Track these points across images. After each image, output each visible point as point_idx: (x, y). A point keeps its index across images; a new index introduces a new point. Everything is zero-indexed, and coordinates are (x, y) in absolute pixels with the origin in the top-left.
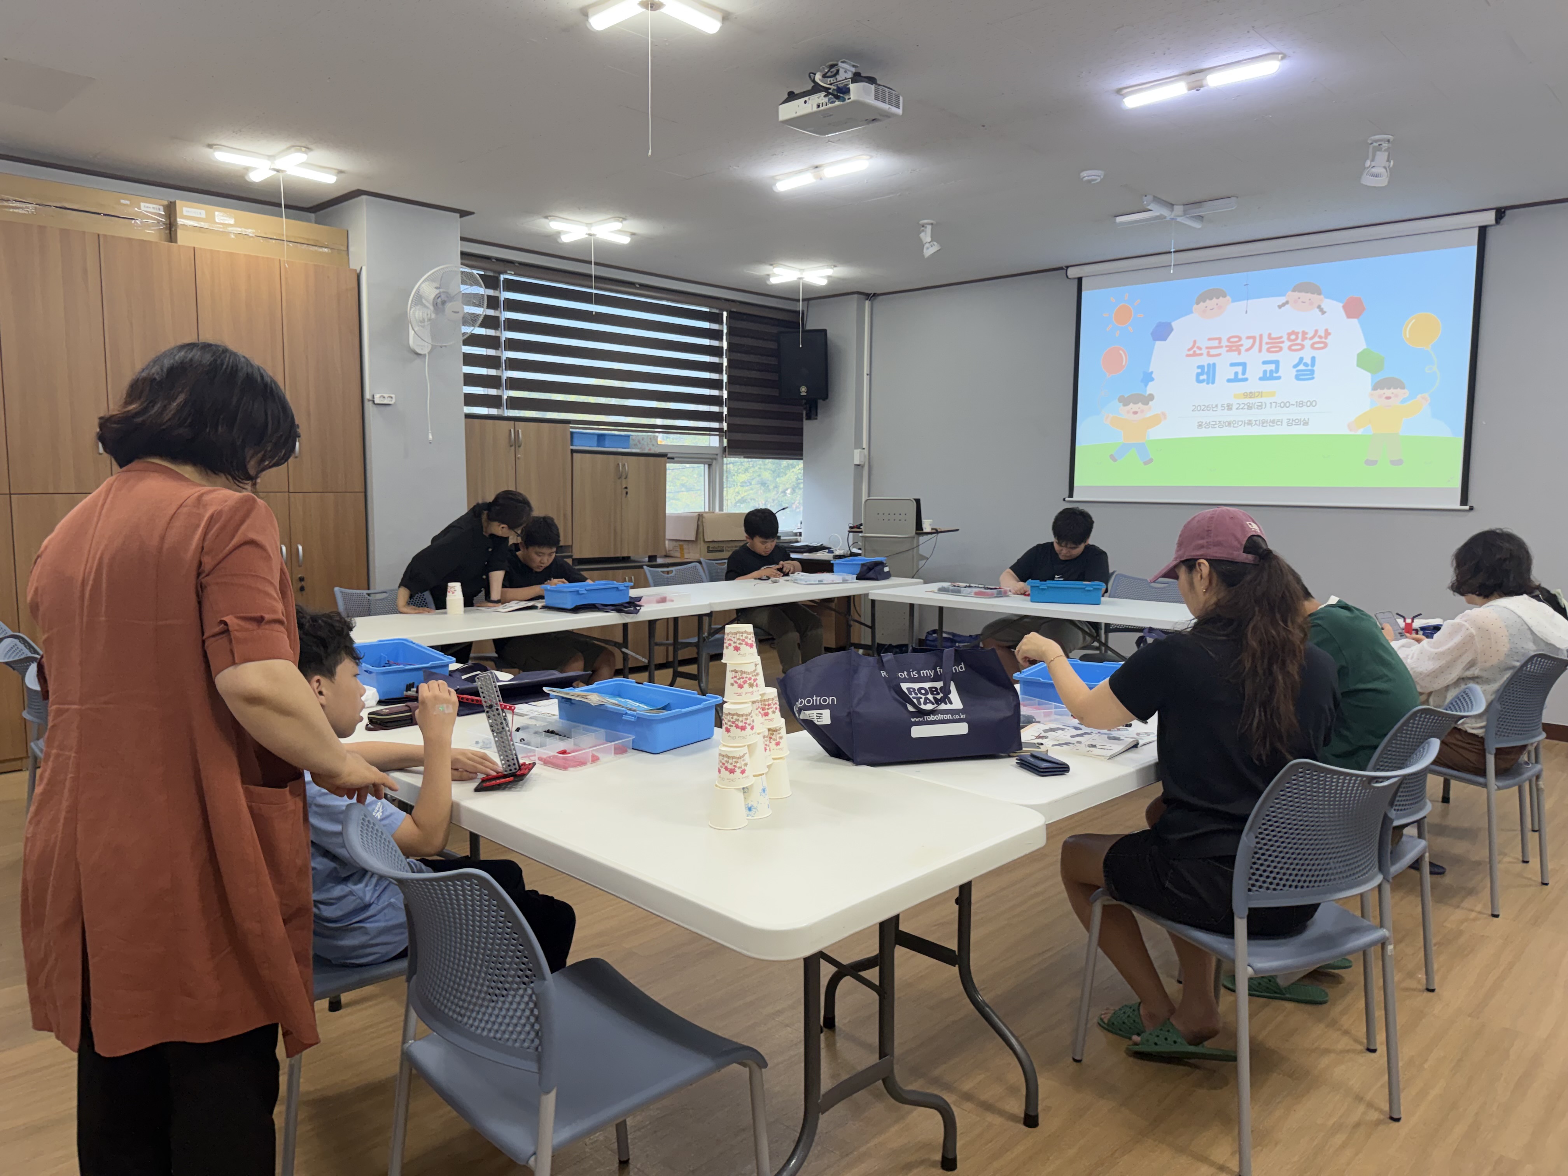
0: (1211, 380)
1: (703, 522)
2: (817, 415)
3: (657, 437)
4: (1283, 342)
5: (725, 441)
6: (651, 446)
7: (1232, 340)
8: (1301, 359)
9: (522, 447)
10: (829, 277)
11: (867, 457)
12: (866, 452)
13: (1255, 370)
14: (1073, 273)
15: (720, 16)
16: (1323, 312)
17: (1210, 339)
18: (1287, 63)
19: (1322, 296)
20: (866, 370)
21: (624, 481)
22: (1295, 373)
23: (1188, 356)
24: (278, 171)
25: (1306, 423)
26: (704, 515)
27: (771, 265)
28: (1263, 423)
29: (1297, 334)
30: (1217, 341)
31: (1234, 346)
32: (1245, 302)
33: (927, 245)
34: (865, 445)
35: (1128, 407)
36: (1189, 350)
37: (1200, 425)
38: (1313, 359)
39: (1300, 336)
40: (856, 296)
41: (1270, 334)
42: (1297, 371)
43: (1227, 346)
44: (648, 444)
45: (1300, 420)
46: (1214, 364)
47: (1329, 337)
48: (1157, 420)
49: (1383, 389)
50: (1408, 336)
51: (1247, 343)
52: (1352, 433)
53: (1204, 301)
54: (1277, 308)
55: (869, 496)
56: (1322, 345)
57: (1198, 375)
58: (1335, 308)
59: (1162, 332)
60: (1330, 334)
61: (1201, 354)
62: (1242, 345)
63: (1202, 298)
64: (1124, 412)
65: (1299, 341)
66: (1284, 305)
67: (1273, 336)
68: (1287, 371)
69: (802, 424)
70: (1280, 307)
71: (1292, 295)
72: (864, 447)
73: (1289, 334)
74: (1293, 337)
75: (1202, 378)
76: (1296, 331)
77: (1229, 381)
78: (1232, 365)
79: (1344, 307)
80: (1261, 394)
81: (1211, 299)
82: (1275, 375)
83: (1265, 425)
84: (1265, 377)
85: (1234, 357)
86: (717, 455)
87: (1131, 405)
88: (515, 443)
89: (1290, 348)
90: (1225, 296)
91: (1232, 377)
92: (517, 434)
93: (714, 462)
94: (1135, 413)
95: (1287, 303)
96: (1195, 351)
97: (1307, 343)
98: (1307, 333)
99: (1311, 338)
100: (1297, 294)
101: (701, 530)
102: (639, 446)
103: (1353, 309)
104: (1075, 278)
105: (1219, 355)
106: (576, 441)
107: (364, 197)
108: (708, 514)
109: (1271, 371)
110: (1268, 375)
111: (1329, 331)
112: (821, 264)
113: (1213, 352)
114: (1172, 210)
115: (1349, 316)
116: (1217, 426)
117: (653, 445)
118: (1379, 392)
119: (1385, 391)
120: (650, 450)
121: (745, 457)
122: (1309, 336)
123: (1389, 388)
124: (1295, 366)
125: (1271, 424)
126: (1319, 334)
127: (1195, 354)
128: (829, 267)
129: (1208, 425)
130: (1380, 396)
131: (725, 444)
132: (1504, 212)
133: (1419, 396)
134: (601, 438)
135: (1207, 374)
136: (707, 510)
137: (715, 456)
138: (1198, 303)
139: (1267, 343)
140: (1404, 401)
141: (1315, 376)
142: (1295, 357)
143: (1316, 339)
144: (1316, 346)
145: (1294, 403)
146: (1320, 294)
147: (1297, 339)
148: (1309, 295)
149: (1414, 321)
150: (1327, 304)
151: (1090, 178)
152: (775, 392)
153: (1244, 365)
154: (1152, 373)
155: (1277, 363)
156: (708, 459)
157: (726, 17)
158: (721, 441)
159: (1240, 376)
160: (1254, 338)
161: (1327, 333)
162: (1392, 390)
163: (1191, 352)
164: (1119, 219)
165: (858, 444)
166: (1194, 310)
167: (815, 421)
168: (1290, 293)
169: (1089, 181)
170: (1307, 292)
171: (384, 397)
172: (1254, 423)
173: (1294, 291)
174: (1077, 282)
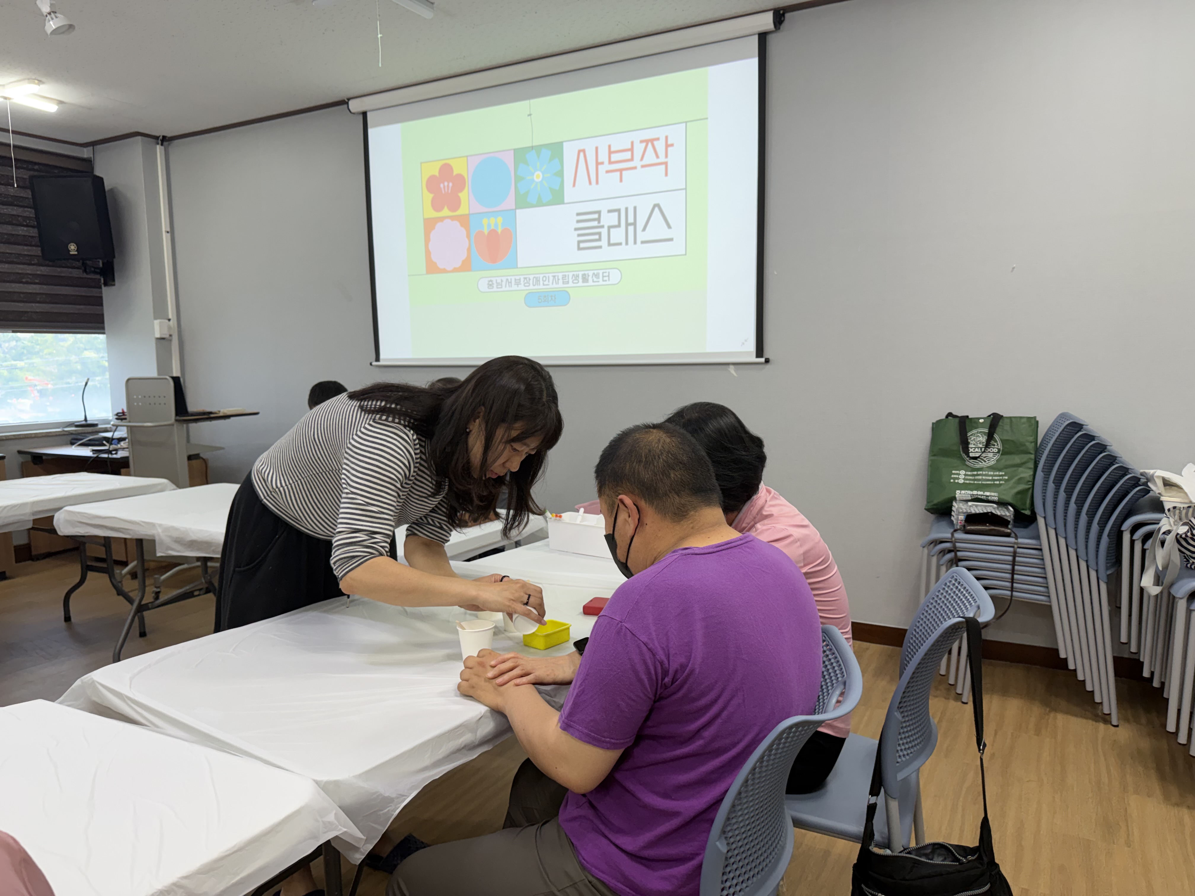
2: (114, 280)
11: (176, 329)
12: (173, 323)
14: (355, 106)
20: (165, 226)
33: (49, 17)
34: (171, 314)
40: (139, 138)
69: (101, 293)
72: (170, 317)
104: (360, 113)
132: (783, 15)
165: (160, 314)
167: (113, 287)
174: (361, 117)
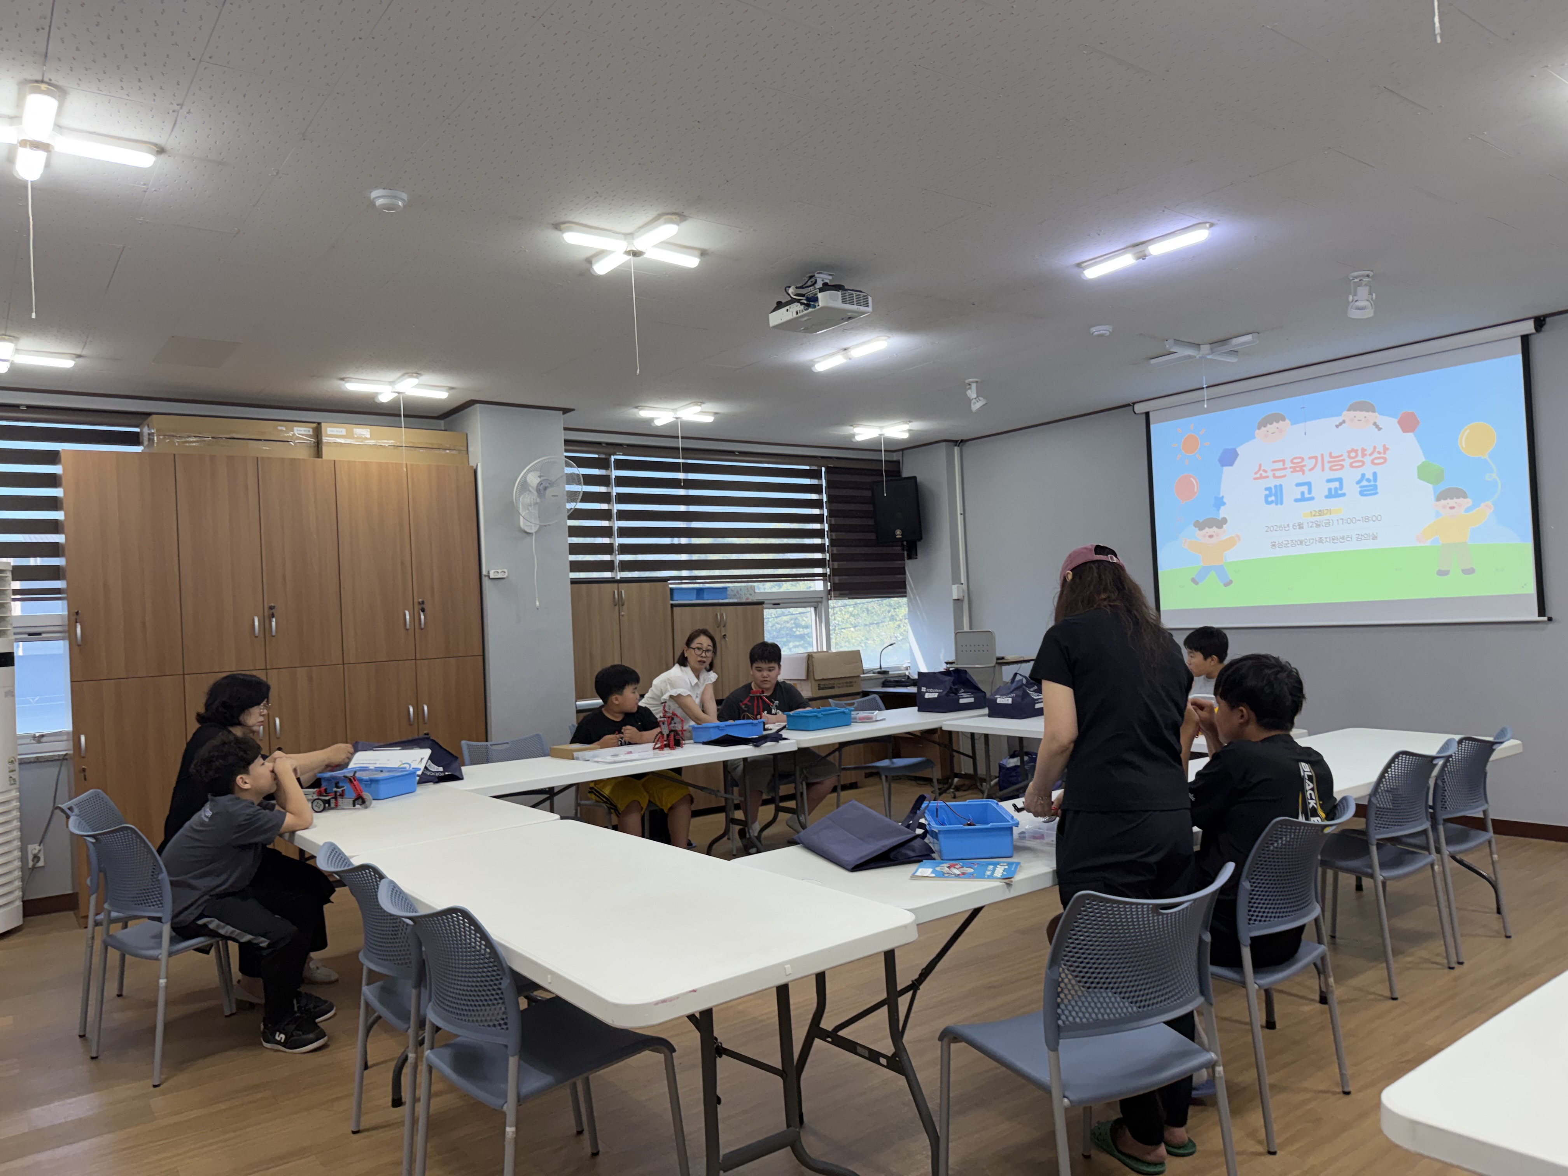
0: (1279, 501)
1: (812, 662)
2: (917, 555)
3: (754, 586)
4: (1343, 460)
5: (829, 584)
6: (748, 596)
7: (1295, 461)
8: (1363, 475)
9: (625, 606)
10: (910, 431)
11: (966, 591)
12: (965, 587)
13: (1320, 489)
14: (1140, 408)
15: (698, 253)
16: (1380, 429)
17: (1274, 462)
18: (1217, 230)
19: (1377, 414)
20: (959, 510)
21: (723, 629)
22: (1359, 489)
23: (1255, 479)
24: (399, 393)
25: (1375, 538)
26: (814, 655)
27: (852, 426)
28: (1333, 540)
29: (1356, 451)
30: (1281, 463)
31: (1298, 468)
32: (1303, 424)
33: (974, 400)
34: (963, 579)
35: (1204, 532)
36: (1256, 473)
37: (1274, 545)
38: (1375, 474)
39: (1360, 452)
40: (942, 444)
41: (1330, 454)
42: (1361, 487)
43: (1291, 468)
44: (745, 594)
45: (1368, 535)
46: (1281, 486)
47: (1388, 452)
48: (1231, 543)
49: (1445, 499)
50: (1464, 446)
51: (1310, 463)
52: (1422, 545)
53: (1265, 426)
54: (1335, 428)
55: (971, 628)
56: (1382, 461)
57: (1267, 497)
58: (1390, 424)
59: (1229, 458)
60: (1388, 449)
61: (1267, 477)
62: (1304, 466)
63: (1263, 424)
64: (1201, 536)
65: (1359, 458)
66: (1341, 424)
67: (1333, 455)
68: (1351, 488)
69: (904, 564)
70: (1337, 426)
71: (1347, 415)
72: (962, 582)
73: (1349, 452)
74: (1353, 454)
75: (1270, 499)
76: (1356, 448)
77: (1297, 500)
78: (1298, 485)
79: (1399, 422)
80: (1329, 511)
81: (1271, 423)
82: (1340, 492)
83: (1335, 541)
84: (1329, 496)
85: (1299, 477)
86: (822, 598)
87: (1207, 529)
88: (619, 603)
89: (1351, 466)
90: (1284, 419)
91: (1299, 496)
92: (620, 594)
93: (820, 604)
94: (1211, 536)
95: (1344, 422)
96: (1261, 474)
97: (1368, 459)
98: (1366, 450)
99: (1371, 454)
100: (1352, 413)
101: (811, 669)
102: (738, 596)
103: (1408, 423)
104: (1143, 413)
105: (1285, 476)
106: (676, 597)
107: (478, 405)
108: (818, 654)
109: (1336, 489)
110: (1333, 492)
111: (1387, 446)
112: (896, 422)
113: (1278, 474)
114: (1199, 350)
115: (1405, 430)
116: (1290, 545)
117: (751, 595)
118: (1443, 502)
119: (1449, 501)
120: (747, 599)
121: (849, 598)
122: (1368, 452)
123: (1452, 498)
124: (1358, 483)
125: (1341, 540)
126: (1377, 450)
127: (1261, 477)
128: (905, 423)
129: (1281, 545)
130: (1444, 507)
131: (829, 588)
132: (1544, 320)
133: (1482, 505)
134: (700, 591)
135: (1275, 496)
136: (815, 650)
137: (820, 600)
138: (1259, 428)
139: (1329, 462)
140: (1468, 510)
141: (1378, 490)
142: (1357, 474)
143: (1376, 455)
144: (1376, 461)
145: (1361, 519)
146: (1374, 411)
147: (1357, 456)
148: (1364, 414)
149: (1468, 431)
150: (1382, 420)
151: (1099, 333)
152: (872, 536)
153: (1309, 484)
154: (1223, 497)
155: (1340, 480)
156: (815, 602)
157: (703, 253)
158: (825, 586)
159: (1307, 495)
160: (1316, 458)
161: (1386, 449)
162: (1455, 500)
163: (1258, 475)
164: (1153, 361)
165: (956, 580)
166: (1256, 435)
167: (915, 560)
168: (1345, 413)
169: (1101, 335)
170: (1361, 410)
171: (498, 572)
172: (1325, 540)
173: (1349, 410)
174: (1144, 416)
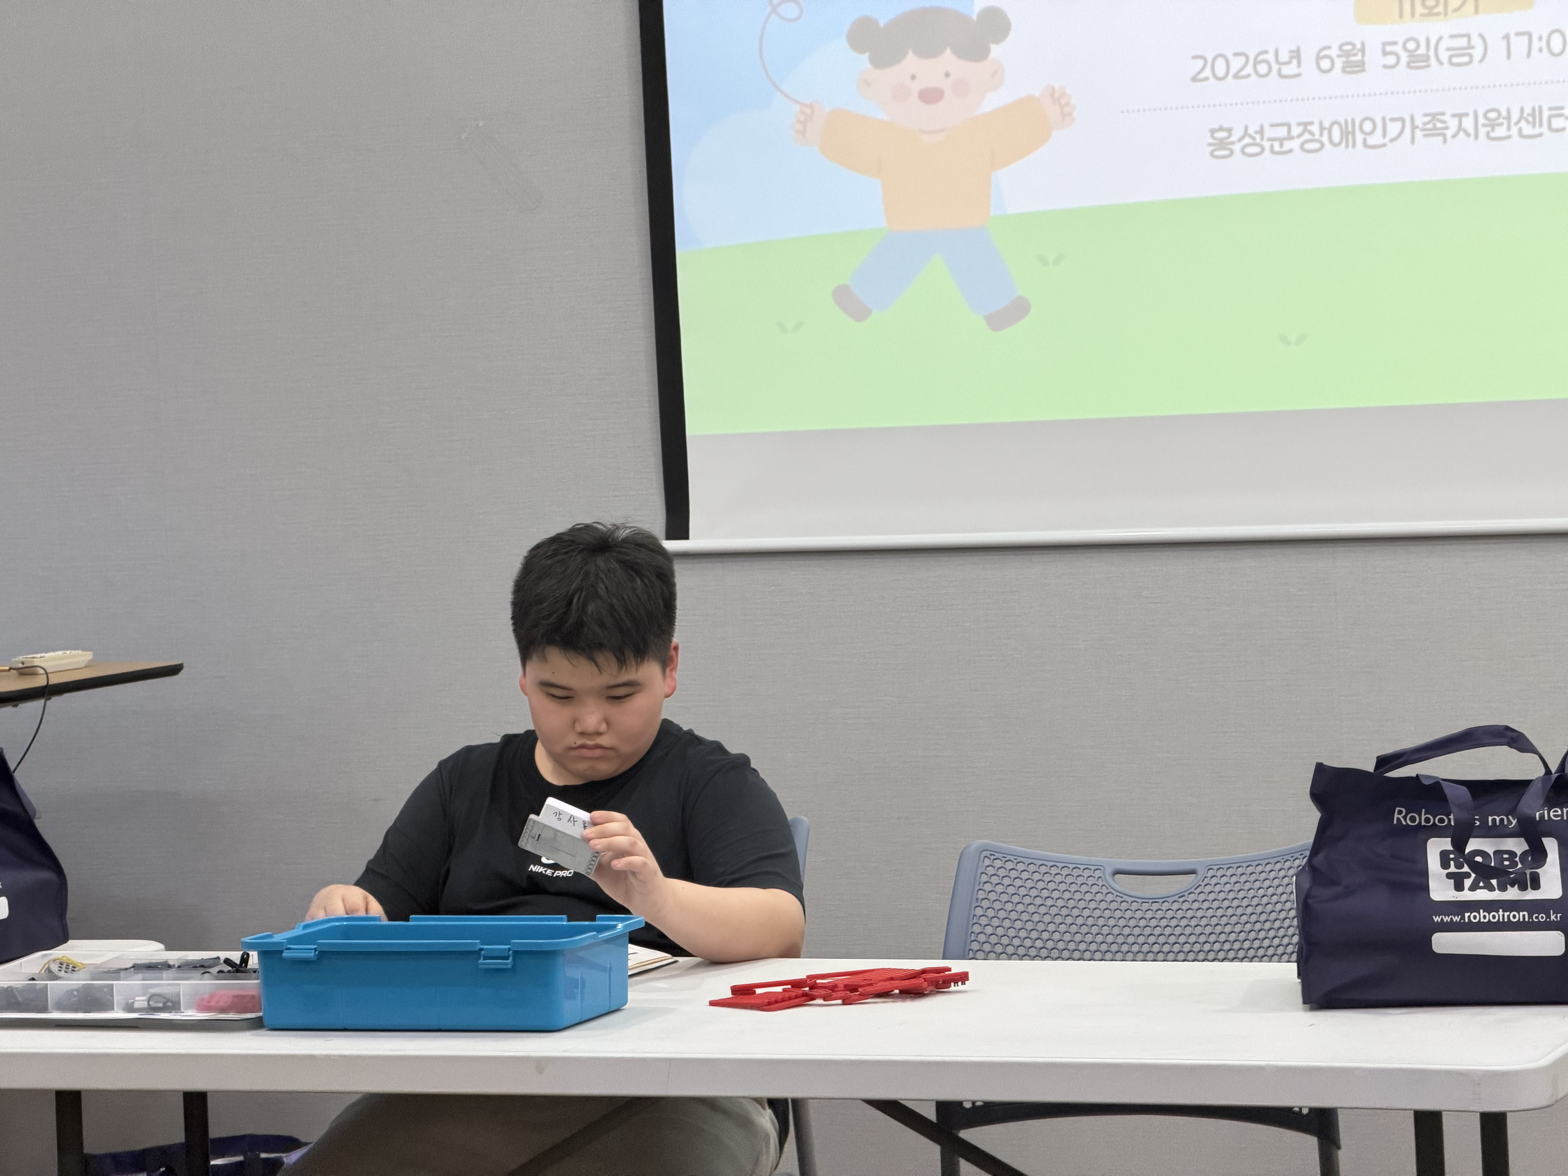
28: (1491, 124)
35: (899, 72)
37: (1226, 142)
83: (1500, 131)
87: (912, 62)
94: (933, 93)
116: (1295, 144)
129: (1253, 143)
